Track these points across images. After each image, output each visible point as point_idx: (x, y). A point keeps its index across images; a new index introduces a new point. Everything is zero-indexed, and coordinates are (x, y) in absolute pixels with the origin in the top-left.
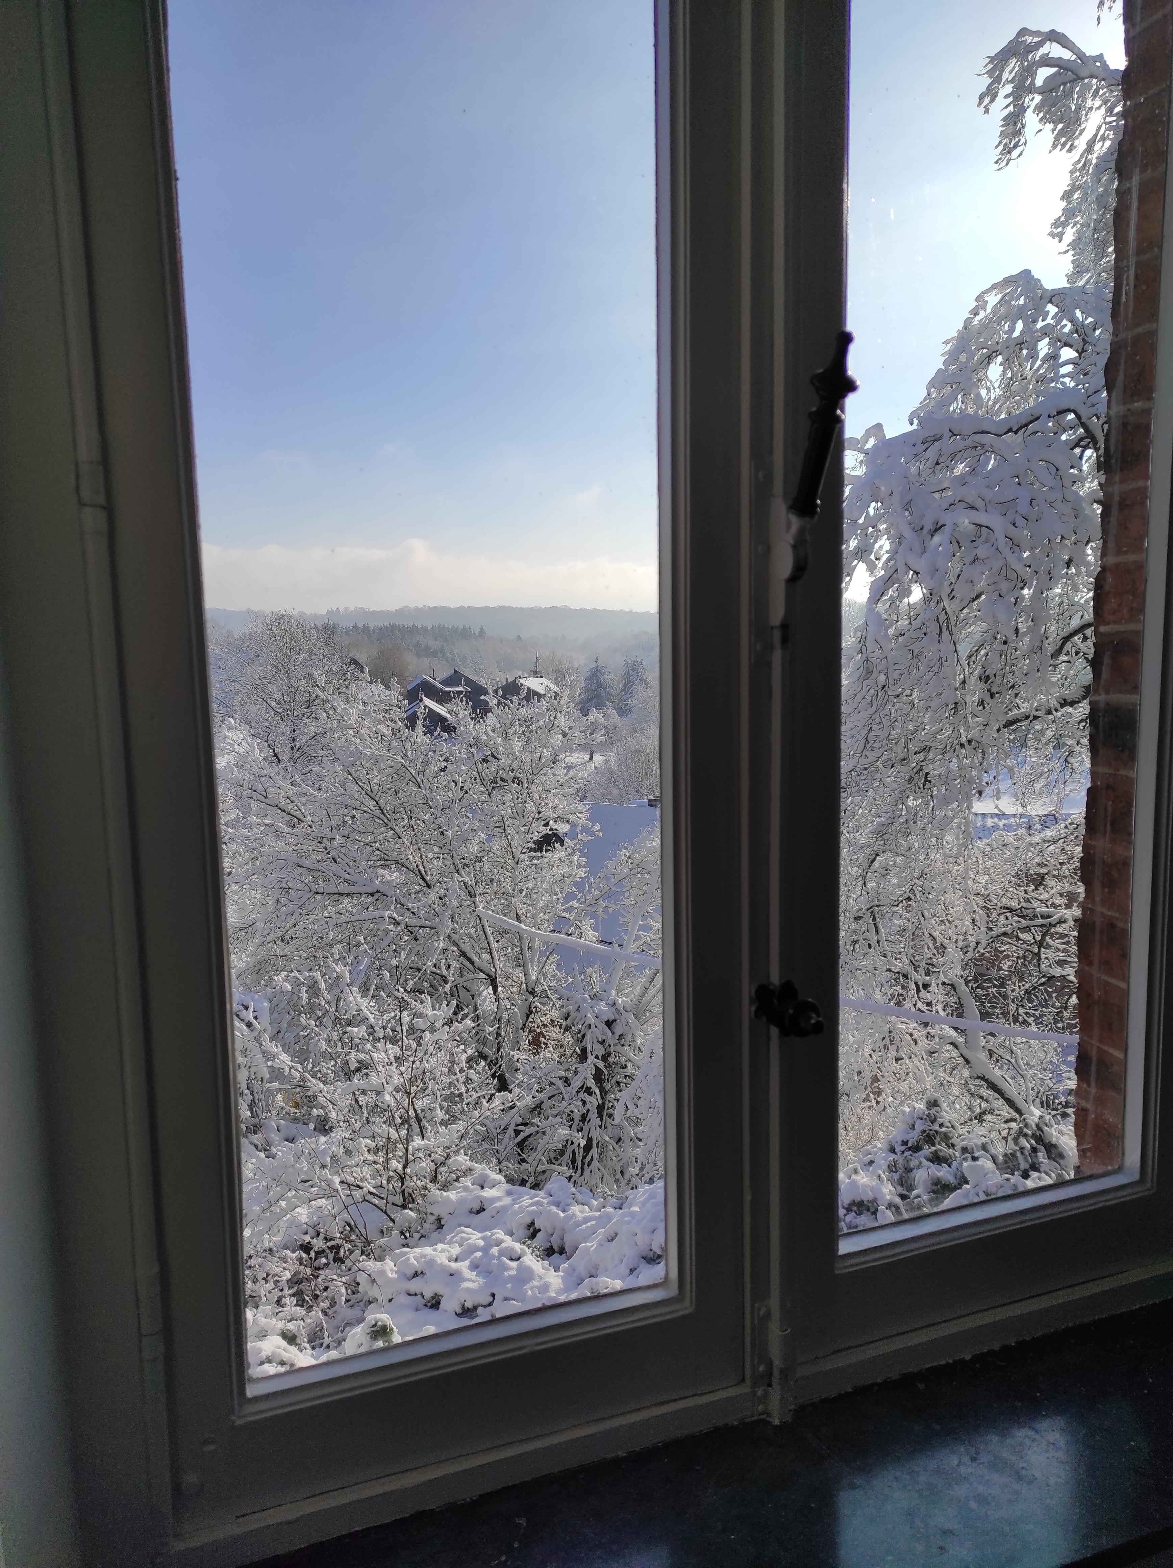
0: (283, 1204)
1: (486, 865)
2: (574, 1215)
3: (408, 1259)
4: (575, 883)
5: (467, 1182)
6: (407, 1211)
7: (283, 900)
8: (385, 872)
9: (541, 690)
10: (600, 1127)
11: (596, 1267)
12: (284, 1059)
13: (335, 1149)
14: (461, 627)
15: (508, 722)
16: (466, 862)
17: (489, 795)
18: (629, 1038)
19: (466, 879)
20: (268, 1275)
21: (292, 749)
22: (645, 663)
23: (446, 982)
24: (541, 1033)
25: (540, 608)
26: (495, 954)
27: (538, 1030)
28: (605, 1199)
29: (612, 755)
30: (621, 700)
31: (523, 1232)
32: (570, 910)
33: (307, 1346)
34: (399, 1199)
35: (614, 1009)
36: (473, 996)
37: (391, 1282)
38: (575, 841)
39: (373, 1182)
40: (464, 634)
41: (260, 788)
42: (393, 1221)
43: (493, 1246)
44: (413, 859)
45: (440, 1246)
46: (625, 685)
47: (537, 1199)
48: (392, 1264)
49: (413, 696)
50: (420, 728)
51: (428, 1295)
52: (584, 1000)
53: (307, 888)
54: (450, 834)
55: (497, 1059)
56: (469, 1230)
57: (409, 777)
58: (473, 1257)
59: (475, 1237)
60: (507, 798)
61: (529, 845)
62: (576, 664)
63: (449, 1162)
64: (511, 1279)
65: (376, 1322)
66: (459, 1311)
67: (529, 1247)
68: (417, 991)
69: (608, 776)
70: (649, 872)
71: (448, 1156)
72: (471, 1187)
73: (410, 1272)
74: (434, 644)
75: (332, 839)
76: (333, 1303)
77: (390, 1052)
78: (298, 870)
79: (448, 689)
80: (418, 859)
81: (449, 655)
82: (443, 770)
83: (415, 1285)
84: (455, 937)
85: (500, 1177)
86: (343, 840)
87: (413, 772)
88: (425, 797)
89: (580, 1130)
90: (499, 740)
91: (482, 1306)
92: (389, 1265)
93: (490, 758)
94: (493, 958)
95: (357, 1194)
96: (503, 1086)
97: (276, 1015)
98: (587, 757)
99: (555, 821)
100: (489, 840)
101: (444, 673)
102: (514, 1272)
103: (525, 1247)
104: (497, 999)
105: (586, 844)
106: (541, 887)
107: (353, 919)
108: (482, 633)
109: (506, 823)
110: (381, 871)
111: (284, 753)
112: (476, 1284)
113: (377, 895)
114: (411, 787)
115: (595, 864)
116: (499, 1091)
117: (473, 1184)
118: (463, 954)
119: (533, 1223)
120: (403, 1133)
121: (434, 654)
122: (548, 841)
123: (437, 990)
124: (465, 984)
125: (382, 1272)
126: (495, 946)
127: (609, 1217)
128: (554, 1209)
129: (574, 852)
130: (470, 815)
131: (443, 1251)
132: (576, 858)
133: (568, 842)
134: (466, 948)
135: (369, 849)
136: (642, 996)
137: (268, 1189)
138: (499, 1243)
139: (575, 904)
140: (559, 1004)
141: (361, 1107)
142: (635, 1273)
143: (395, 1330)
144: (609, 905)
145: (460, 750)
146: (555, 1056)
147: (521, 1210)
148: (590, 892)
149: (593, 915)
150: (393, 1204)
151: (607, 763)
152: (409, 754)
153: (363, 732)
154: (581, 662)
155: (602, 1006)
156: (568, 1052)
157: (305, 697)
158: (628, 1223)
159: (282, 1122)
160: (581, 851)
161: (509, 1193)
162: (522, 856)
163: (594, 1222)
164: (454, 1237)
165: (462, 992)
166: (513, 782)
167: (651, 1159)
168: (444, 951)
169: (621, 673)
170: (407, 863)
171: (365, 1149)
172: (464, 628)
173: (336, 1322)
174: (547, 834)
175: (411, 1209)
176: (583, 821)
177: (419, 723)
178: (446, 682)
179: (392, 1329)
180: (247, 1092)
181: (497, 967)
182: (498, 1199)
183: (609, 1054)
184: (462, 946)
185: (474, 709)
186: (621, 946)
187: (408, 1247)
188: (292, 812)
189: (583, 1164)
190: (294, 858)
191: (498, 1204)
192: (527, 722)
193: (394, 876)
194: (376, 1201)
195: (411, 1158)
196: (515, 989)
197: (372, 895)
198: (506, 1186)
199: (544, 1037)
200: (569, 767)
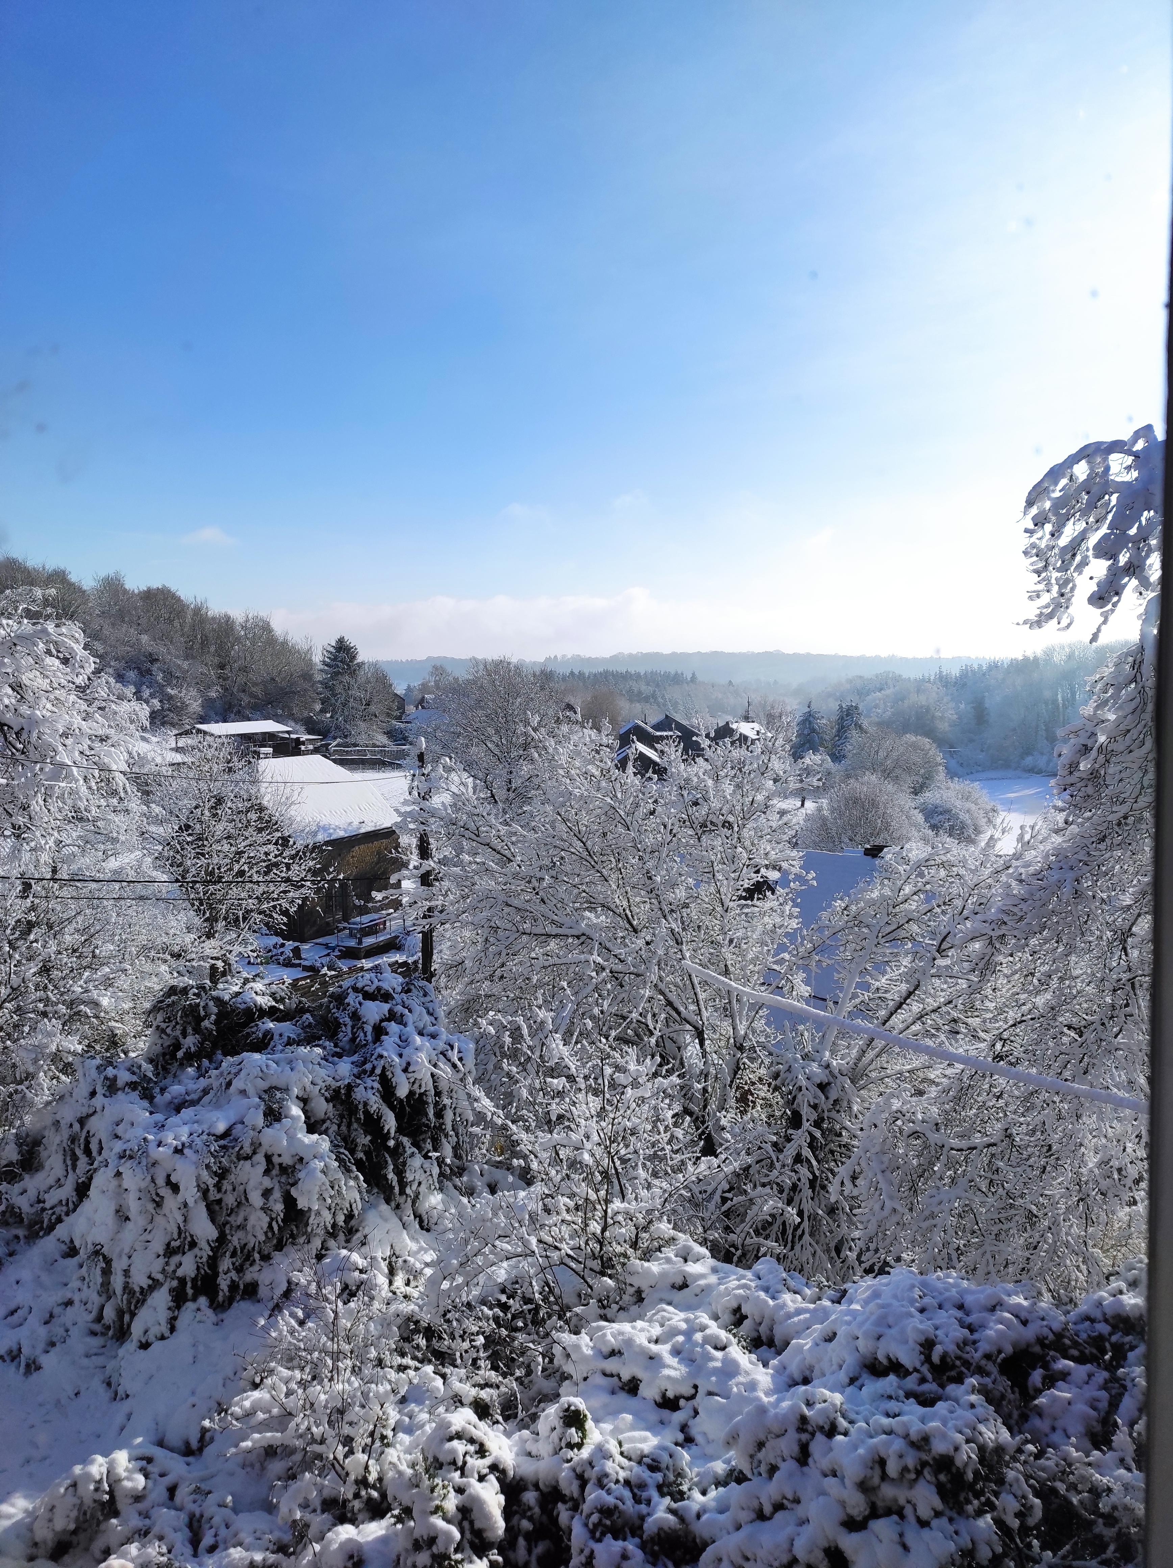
0: (479, 1260)
1: (693, 912)
2: (784, 1305)
3: (604, 1335)
4: (787, 935)
5: (669, 1252)
6: (605, 1278)
7: (491, 939)
8: (592, 915)
9: (752, 735)
10: (812, 1199)
11: (811, 1369)
12: (486, 1104)
13: (532, 1206)
14: (673, 672)
15: (719, 764)
16: (673, 907)
17: (699, 839)
18: (845, 1104)
19: (674, 926)
20: (465, 1333)
21: (508, 790)
22: (861, 707)
23: (651, 1034)
24: (749, 1090)
25: (753, 653)
26: (702, 1003)
27: (746, 1088)
28: (821, 1289)
29: (824, 802)
30: (835, 746)
31: (727, 1318)
32: (781, 962)
33: (500, 1418)
34: (596, 1265)
35: (827, 1071)
36: (679, 1048)
37: (585, 1358)
38: (787, 890)
39: (572, 1242)
40: (676, 679)
41: (472, 826)
42: (591, 1287)
43: (696, 1331)
44: (620, 902)
45: (639, 1324)
46: (839, 731)
47: (744, 1281)
48: (587, 1339)
49: (624, 740)
50: (630, 769)
51: (626, 1377)
52: (796, 1060)
53: (514, 928)
54: (658, 879)
55: (703, 1116)
56: (670, 1308)
57: (618, 819)
58: (674, 1340)
59: (677, 1318)
60: (717, 842)
61: (740, 893)
62: (789, 709)
63: (652, 1228)
64: (716, 1371)
65: (569, 1406)
66: (658, 1399)
67: (735, 1335)
68: (623, 1040)
69: (820, 822)
70: (867, 926)
71: (651, 1222)
72: (674, 1259)
73: (606, 1350)
74: (646, 690)
75: (541, 879)
76: (529, 1372)
77: (591, 1105)
78: (507, 910)
79: (658, 734)
80: (625, 903)
81: (660, 700)
82: (652, 813)
83: (611, 1366)
84: (662, 986)
85: (704, 1251)
86: (552, 881)
87: (622, 813)
88: (634, 840)
89: (789, 1202)
90: (710, 783)
91: (684, 1397)
92: (584, 1339)
93: (700, 801)
94: (700, 1010)
95: (555, 1255)
96: (710, 1150)
97: (482, 1056)
98: (799, 804)
99: (767, 867)
100: (697, 886)
101: (655, 717)
102: (718, 1364)
103: (731, 1337)
104: (704, 1054)
105: (799, 894)
106: (751, 937)
107: (560, 961)
108: (694, 678)
109: (716, 869)
110: (587, 914)
111: (501, 794)
112: (678, 1373)
113: (583, 938)
114: (621, 829)
115: (808, 915)
116: (705, 1155)
117: (676, 1256)
118: (670, 1003)
119: (739, 1308)
120: (602, 1193)
121: (646, 700)
122: (760, 889)
123: (642, 1040)
124: (671, 1035)
125: (577, 1347)
126: (702, 996)
127: (826, 1313)
128: (762, 1294)
129: (785, 902)
130: (678, 859)
131: (642, 1330)
132: (787, 908)
133: (780, 891)
134: (673, 997)
135: (576, 891)
136: (859, 1059)
137: (466, 1242)
138: (703, 1328)
139: (786, 956)
140: (767, 1061)
141: (561, 1160)
142: (857, 1383)
143: (589, 1416)
144: (822, 959)
145: (670, 792)
146: (763, 1116)
147: (728, 1292)
148: (802, 944)
149: (806, 968)
150: (591, 1269)
151: (820, 809)
152: (619, 795)
153: (573, 772)
154: (794, 708)
155: (815, 1067)
156: (778, 1113)
157: (521, 740)
158: (849, 1323)
159: (486, 1166)
160: (793, 901)
161: (714, 1270)
162: (731, 904)
163: (808, 1315)
164: (654, 1314)
165: (668, 1043)
166: (723, 826)
167: (872, 1246)
168: (650, 999)
169: (834, 718)
170: (613, 907)
171: (564, 1208)
172: (676, 674)
173: (532, 1393)
174: (758, 882)
175: (610, 1277)
176: (796, 870)
177: (630, 764)
178: (657, 727)
179: (585, 1416)
180: (452, 1133)
181: (705, 1019)
182: (703, 1276)
183: (823, 1120)
184: (669, 995)
185: (685, 750)
186: (836, 1003)
187: (607, 1320)
188: (502, 851)
189: (794, 1236)
190: (502, 897)
191: (702, 1282)
192: (739, 766)
193: (601, 919)
194: (573, 1265)
195: (610, 1221)
196: (722, 1044)
197: (578, 937)
198: (712, 1262)
199: (752, 1094)
200: (782, 813)
